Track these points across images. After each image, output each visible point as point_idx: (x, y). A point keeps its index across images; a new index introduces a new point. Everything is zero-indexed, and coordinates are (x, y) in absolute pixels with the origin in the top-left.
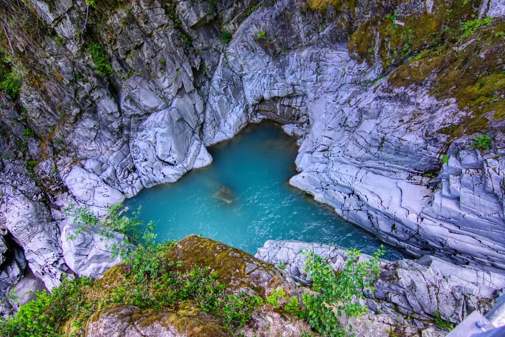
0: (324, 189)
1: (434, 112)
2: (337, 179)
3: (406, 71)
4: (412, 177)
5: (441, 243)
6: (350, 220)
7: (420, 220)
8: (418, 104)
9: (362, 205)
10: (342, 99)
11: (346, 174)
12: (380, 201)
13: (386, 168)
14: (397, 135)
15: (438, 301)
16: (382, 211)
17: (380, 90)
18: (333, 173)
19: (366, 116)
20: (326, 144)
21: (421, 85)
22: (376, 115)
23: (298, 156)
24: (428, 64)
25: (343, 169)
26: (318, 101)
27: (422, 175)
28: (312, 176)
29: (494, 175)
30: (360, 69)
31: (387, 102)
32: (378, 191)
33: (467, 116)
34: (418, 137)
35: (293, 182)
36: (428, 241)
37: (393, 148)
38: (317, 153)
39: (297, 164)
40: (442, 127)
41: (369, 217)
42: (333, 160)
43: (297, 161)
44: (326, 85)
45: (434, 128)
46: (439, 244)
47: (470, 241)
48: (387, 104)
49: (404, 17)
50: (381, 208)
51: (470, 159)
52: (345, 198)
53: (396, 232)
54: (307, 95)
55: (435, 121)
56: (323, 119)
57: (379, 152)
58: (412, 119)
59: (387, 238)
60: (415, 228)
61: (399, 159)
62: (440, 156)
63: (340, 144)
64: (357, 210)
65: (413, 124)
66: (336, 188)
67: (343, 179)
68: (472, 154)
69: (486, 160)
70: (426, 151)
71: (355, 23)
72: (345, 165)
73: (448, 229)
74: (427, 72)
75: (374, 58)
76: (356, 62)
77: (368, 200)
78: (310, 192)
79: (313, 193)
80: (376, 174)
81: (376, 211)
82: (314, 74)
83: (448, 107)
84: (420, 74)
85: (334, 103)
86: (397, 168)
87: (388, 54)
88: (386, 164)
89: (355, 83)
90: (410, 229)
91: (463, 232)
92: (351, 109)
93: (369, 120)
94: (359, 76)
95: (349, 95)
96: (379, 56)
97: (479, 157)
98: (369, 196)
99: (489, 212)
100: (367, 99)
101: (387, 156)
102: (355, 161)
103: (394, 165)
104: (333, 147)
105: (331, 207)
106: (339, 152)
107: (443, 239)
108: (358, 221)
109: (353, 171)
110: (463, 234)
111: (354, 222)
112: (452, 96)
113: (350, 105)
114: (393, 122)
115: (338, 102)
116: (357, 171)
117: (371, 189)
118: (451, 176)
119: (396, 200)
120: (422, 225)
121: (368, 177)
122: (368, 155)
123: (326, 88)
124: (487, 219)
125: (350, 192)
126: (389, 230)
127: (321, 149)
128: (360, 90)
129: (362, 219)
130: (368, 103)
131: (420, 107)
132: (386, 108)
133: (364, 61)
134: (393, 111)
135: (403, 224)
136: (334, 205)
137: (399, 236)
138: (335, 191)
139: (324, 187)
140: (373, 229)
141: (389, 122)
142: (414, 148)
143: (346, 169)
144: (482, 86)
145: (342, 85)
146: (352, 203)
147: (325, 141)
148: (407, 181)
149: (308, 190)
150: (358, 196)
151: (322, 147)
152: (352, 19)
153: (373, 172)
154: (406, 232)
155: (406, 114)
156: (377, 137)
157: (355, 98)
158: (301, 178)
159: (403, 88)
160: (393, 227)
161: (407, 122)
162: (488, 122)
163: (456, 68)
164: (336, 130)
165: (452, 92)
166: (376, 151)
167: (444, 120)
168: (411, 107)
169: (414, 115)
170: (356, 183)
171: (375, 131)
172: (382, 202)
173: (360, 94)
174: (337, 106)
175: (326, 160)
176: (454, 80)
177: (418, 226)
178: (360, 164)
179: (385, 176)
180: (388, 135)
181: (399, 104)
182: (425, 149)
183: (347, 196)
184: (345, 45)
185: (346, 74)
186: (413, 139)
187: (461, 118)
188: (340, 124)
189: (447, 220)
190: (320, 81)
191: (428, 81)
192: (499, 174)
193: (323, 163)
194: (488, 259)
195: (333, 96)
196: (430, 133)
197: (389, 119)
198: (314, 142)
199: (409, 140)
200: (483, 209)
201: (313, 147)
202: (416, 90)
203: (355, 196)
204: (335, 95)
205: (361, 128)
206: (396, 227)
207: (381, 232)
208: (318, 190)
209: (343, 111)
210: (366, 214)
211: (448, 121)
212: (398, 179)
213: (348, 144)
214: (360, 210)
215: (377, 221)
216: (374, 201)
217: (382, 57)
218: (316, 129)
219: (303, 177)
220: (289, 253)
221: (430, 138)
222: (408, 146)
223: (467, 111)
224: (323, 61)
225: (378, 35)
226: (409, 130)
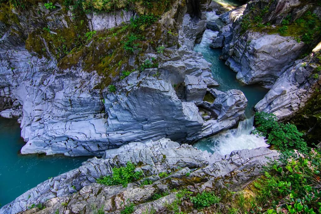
0: (49, 144)
1: (90, 79)
2: (53, 134)
3: (66, 60)
4: (96, 115)
5: (121, 142)
6: (76, 155)
7: (107, 135)
8: (81, 77)
9: (77, 143)
10: (37, 82)
11: (59, 129)
12: (85, 136)
13: (81, 116)
14: (76, 96)
15: (101, 171)
16: (88, 140)
17: (56, 73)
18: (49, 132)
19: (56, 90)
20: (39, 115)
21: (77, 66)
22: (62, 87)
23: (22, 131)
24: (76, 55)
25: (55, 127)
26: (19, 87)
27: (100, 113)
28: (36, 140)
29: (122, 101)
30: (43, 61)
31: (64, 79)
32: (82, 130)
33: (103, 78)
34: (87, 94)
35: (24, 152)
36: (116, 144)
37: (78, 103)
38: (34, 123)
39: (23, 137)
40: (95, 86)
41: (84, 148)
42: (47, 123)
43: (22, 135)
44: (24, 75)
45: (92, 87)
46: (120, 142)
47: (130, 134)
48: (64, 80)
49: (54, 30)
50: (87, 140)
51: (112, 98)
52: (65, 144)
53: (101, 148)
54: (11, 85)
55: (91, 83)
56: (28, 98)
57: (73, 108)
58: (82, 85)
59: (99, 153)
60: (107, 141)
61: (85, 108)
62: (102, 100)
63: (48, 112)
64: (76, 147)
65: (83, 88)
66: (56, 140)
67: (57, 133)
68: (112, 95)
69: (117, 96)
70: (94, 100)
71: (25, 32)
72: (56, 123)
73: (120, 133)
74: (77, 59)
75: (49, 54)
76: (37, 57)
77: (78, 138)
78: (41, 152)
79: (44, 151)
80: (77, 121)
81: (86, 142)
82: (8, 69)
83: (94, 76)
84: (74, 60)
85: (31, 86)
86: (87, 114)
87: (56, 51)
88: (80, 114)
89: (42, 70)
90: (106, 142)
91: (125, 132)
92: (46, 87)
93: (59, 92)
94: (44, 66)
95: (40, 79)
96: (51, 52)
97: (114, 95)
98: (78, 135)
99: (129, 118)
100: (52, 79)
101: (78, 109)
102: (62, 119)
103: (85, 113)
104: (44, 115)
105: (61, 154)
106: (49, 117)
107: (120, 139)
108: (80, 153)
109: (62, 125)
110: (126, 133)
111: (78, 155)
112: (94, 70)
113: (44, 85)
114: (72, 89)
115: (35, 85)
116: (65, 124)
117: (77, 131)
118: (110, 108)
119: (93, 131)
120: (109, 137)
121: (72, 125)
122: (68, 112)
123: (24, 77)
124: (130, 122)
125: (67, 138)
126: (98, 149)
127: (37, 119)
128: (47, 75)
129: (81, 151)
130: (53, 81)
131: (83, 78)
132: (65, 83)
133: (43, 56)
134: (70, 83)
135: (102, 142)
136: (62, 152)
137: (103, 149)
138: (57, 142)
139: (48, 144)
140: (90, 153)
141: (70, 90)
142: (88, 100)
143: (57, 126)
144: (104, 63)
145: (34, 73)
146: (71, 145)
147: (37, 113)
148: (94, 118)
149: (40, 151)
150: (72, 139)
151: (37, 118)
152: (21, 30)
153: (76, 121)
154: (105, 145)
155: (77, 84)
156: (66, 100)
157: (46, 81)
158: (29, 145)
159: (68, 69)
160: (99, 146)
161: (79, 87)
162: (111, 79)
163: (90, 56)
164: (42, 103)
165: (93, 68)
166: (71, 108)
167: (95, 82)
168: (78, 79)
169: (82, 83)
170: (67, 131)
171: (64, 97)
172: (86, 135)
173: (48, 77)
174: (35, 88)
175: (43, 125)
176: (92, 62)
177: (108, 139)
178: (66, 119)
179: (83, 121)
180: (71, 97)
181: (71, 78)
182: (94, 99)
183: (66, 142)
184: (25, 47)
185: (34, 66)
186: (85, 96)
187: (101, 80)
188: (43, 99)
189: (118, 130)
190: (17, 73)
191: (79, 64)
192: (123, 100)
193: (41, 128)
194: (139, 138)
195: (29, 81)
196: (91, 90)
197: (69, 88)
198: (29, 116)
199: (84, 97)
200: (127, 118)
201: (30, 120)
202: (76, 69)
203: (71, 140)
204: (31, 81)
205: (56, 98)
206: (99, 145)
207: (95, 152)
208: (46, 148)
209: (41, 90)
210: (82, 146)
211: (97, 82)
212: (90, 119)
213: (52, 110)
214: (77, 146)
215: (89, 147)
216: (82, 137)
217: (53, 53)
218: (27, 107)
219: (30, 144)
220: (21, 205)
221: (93, 93)
222: (85, 100)
223: (102, 76)
224: (13, 59)
225: (44, 40)
226: (81, 91)
